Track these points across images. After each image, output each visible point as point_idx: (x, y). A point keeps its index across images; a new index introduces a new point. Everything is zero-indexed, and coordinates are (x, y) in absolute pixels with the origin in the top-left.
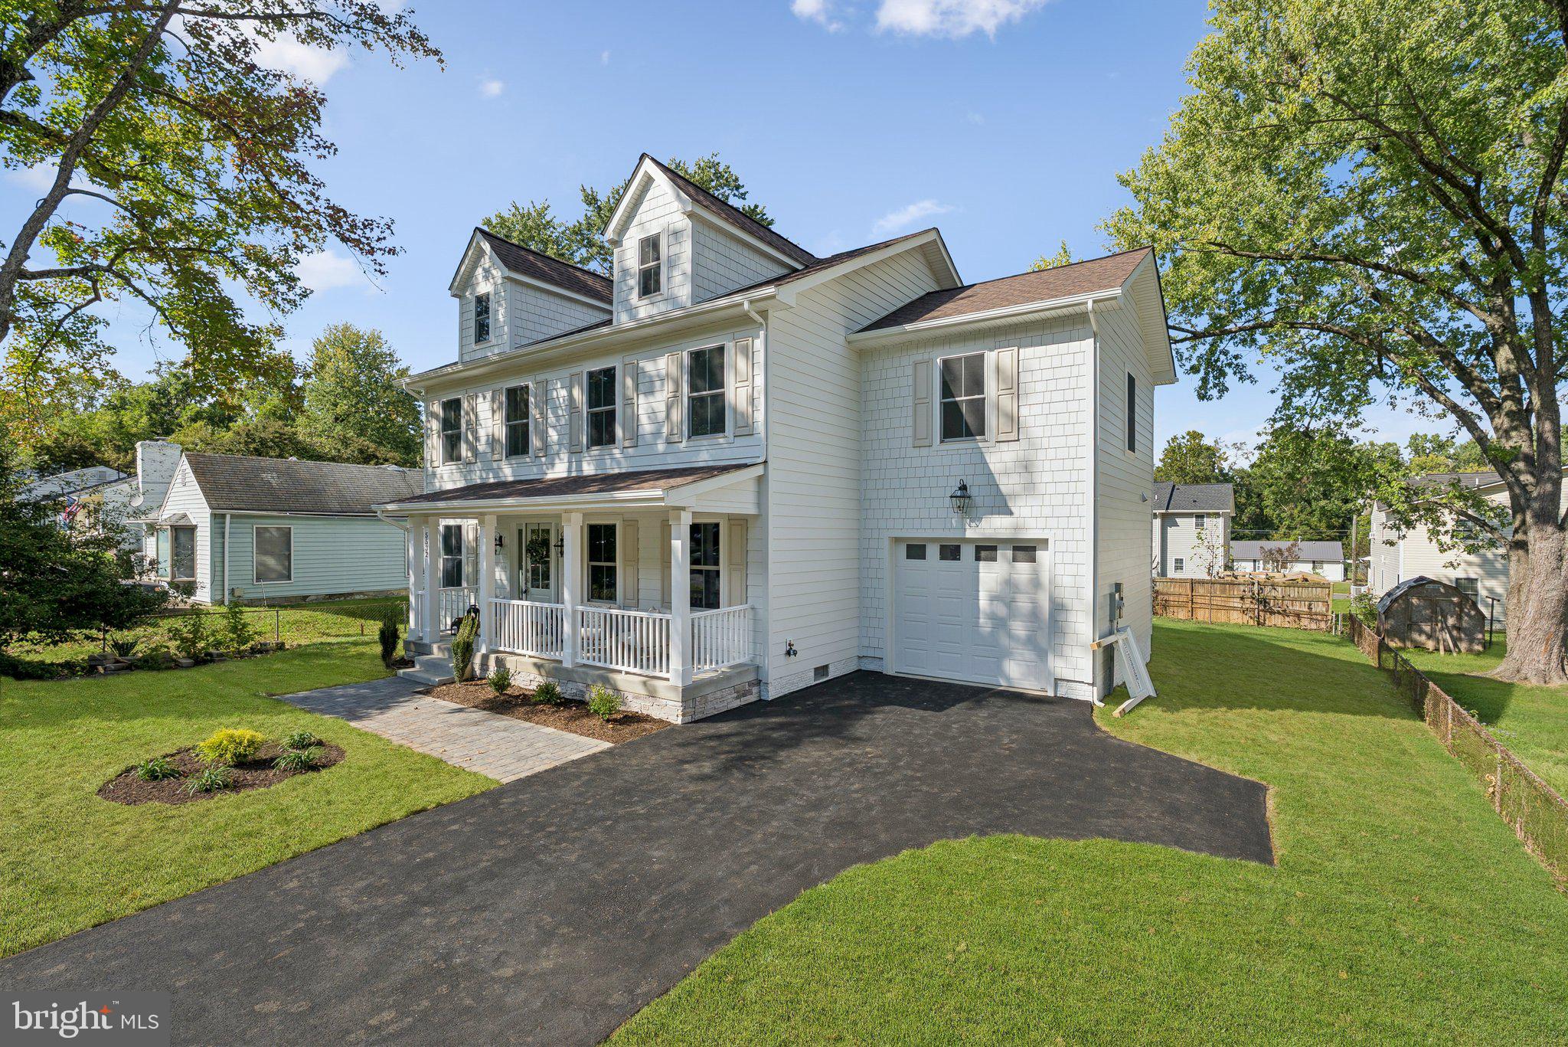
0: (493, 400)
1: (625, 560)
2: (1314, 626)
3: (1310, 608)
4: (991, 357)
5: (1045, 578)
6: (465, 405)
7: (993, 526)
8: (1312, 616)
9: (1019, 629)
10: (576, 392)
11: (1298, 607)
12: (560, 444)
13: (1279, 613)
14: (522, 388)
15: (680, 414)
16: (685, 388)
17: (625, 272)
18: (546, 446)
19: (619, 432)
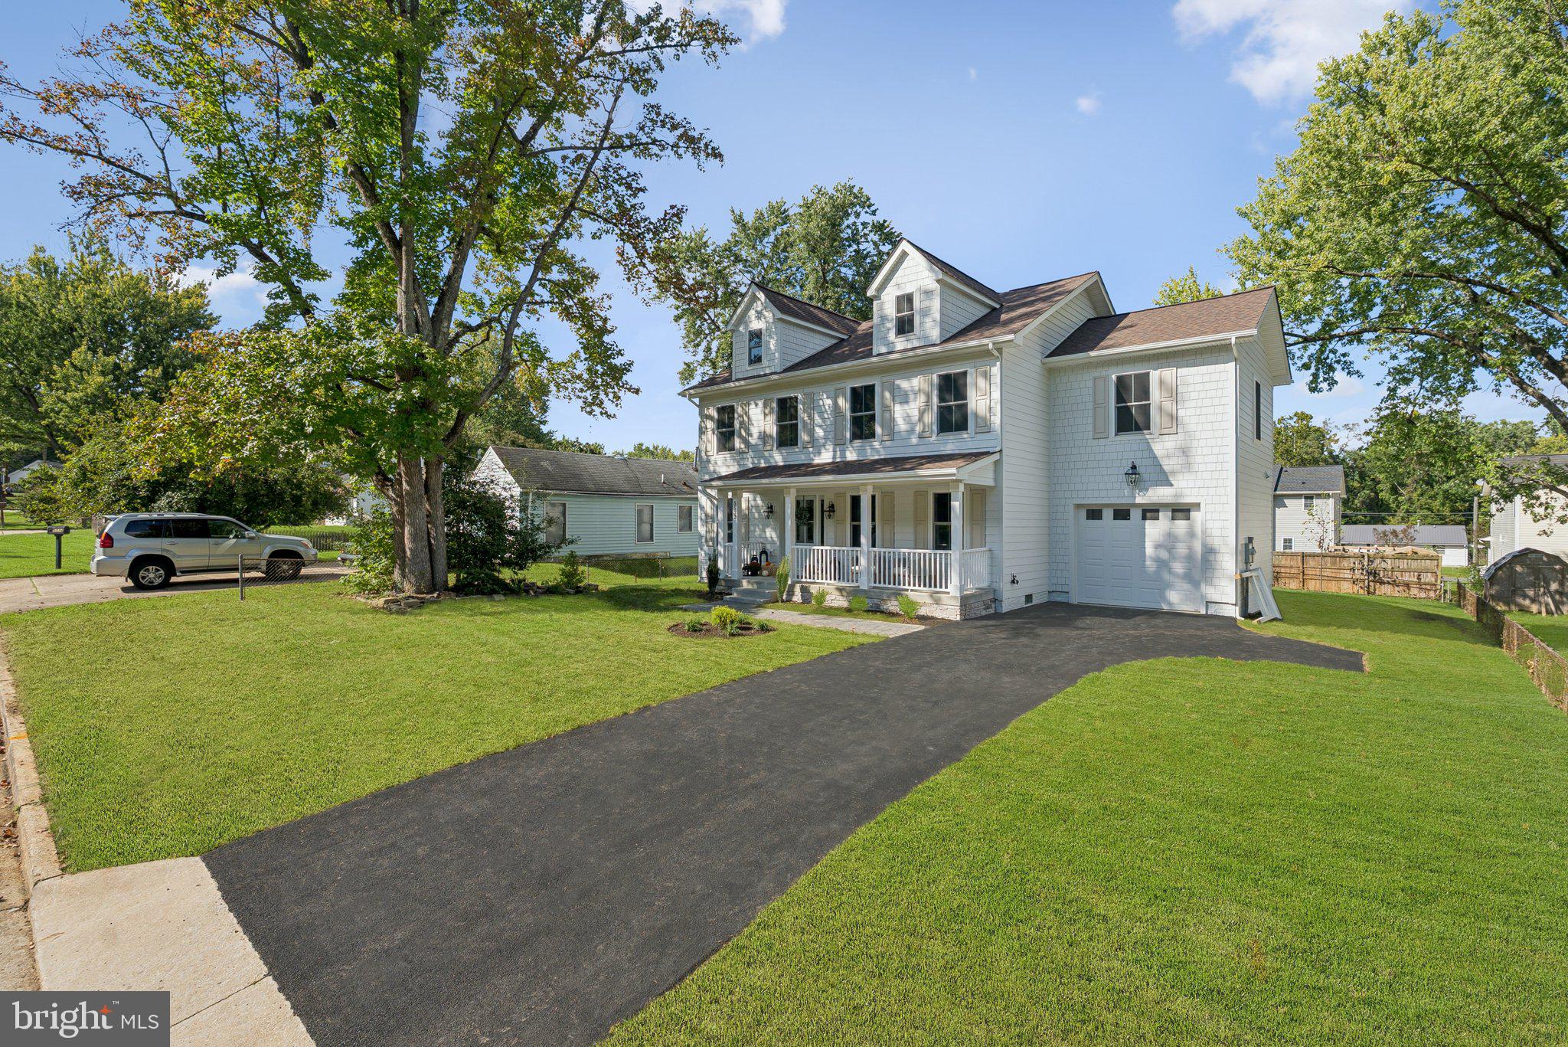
0: (765, 406)
1: (883, 519)
2: (1423, 595)
3: (1419, 579)
4: (1155, 376)
5: (1198, 530)
6: (739, 410)
7: (1157, 494)
8: (1420, 584)
9: (1179, 567)
10: (841, 402)
11: (1407, 577)
12: (826, 438)
13: (1388, 583)
14: (791, 398)
15: (931, 418)
16: (935, 400)
17: (883, 318)
18: (813, 440)
19: (878, 430)
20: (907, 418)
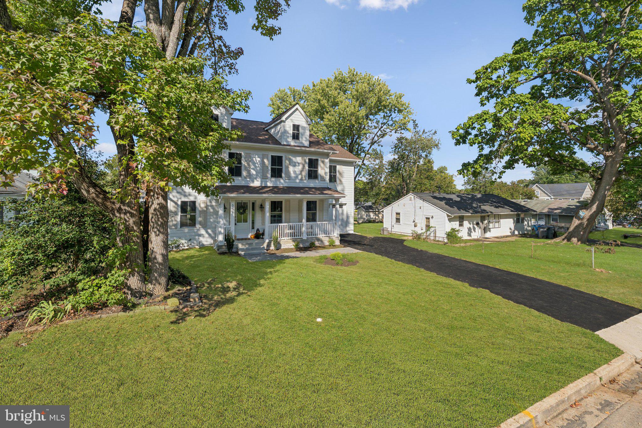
1: (286, 211)
5: (345, 211)
10: (266, 161)
12: (257, 175)
14: (237, 154)
15: (305, 173)
16: (307, 167)
19: (283, 175)
20: (295, 172)
